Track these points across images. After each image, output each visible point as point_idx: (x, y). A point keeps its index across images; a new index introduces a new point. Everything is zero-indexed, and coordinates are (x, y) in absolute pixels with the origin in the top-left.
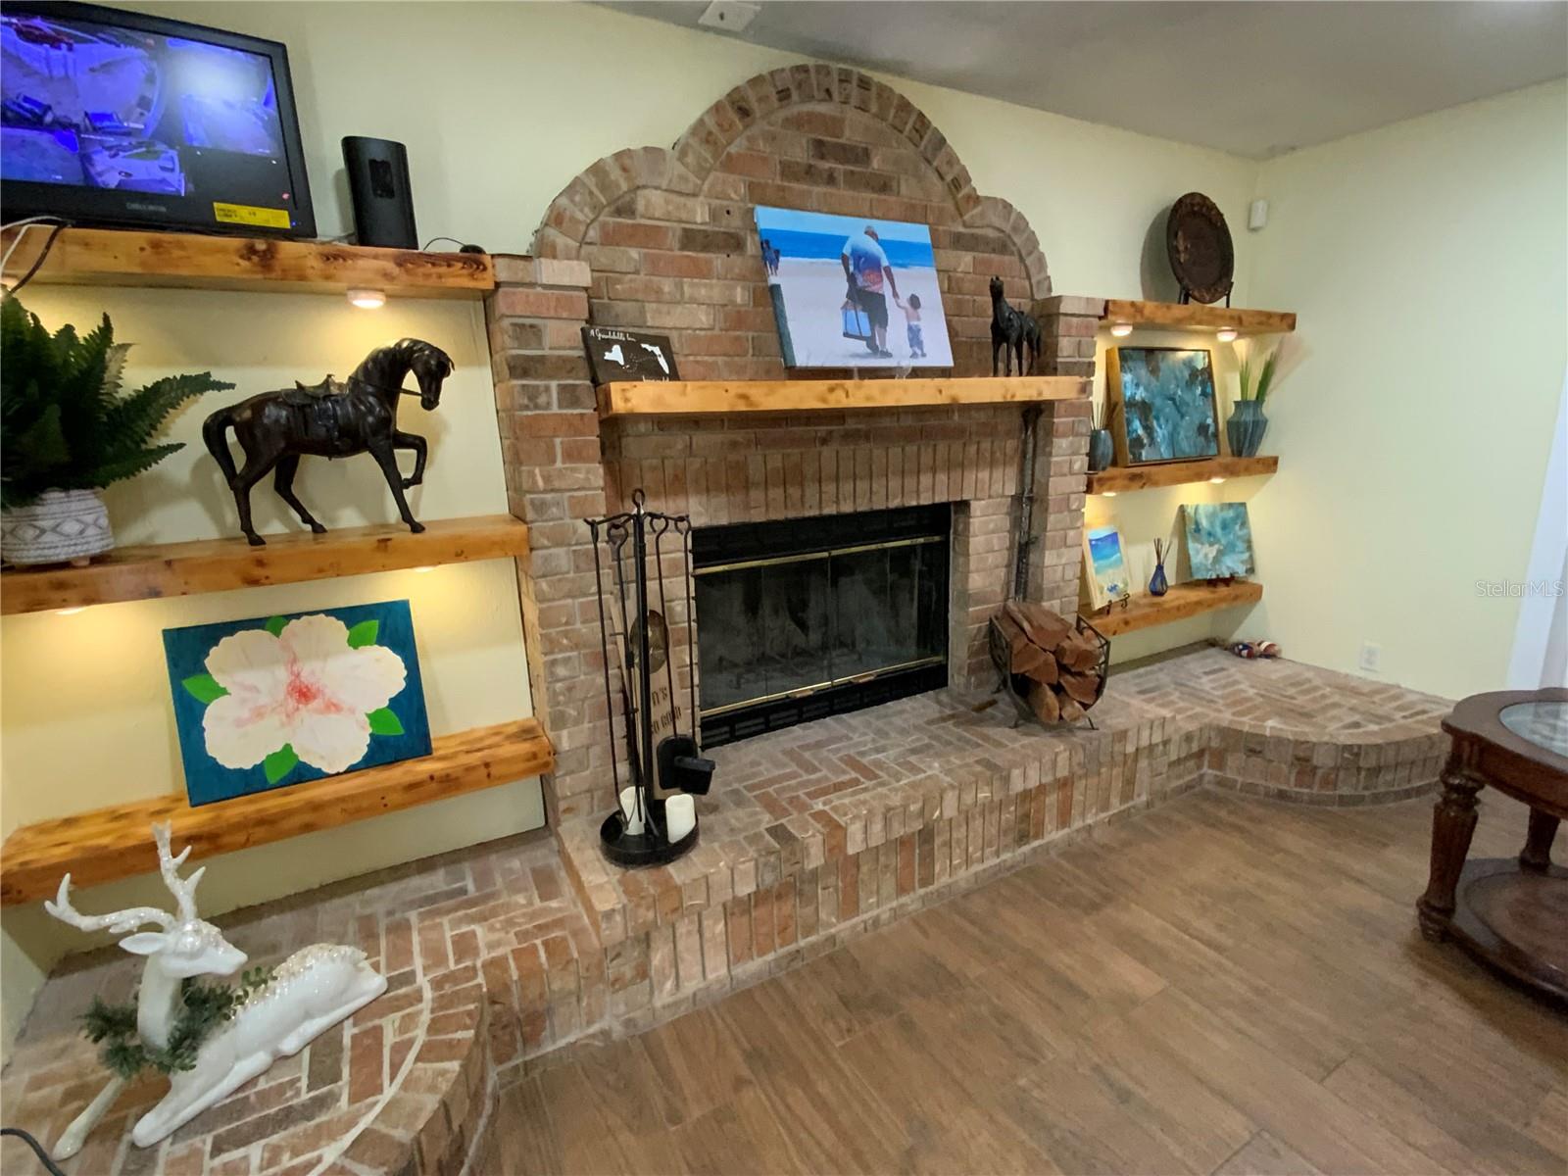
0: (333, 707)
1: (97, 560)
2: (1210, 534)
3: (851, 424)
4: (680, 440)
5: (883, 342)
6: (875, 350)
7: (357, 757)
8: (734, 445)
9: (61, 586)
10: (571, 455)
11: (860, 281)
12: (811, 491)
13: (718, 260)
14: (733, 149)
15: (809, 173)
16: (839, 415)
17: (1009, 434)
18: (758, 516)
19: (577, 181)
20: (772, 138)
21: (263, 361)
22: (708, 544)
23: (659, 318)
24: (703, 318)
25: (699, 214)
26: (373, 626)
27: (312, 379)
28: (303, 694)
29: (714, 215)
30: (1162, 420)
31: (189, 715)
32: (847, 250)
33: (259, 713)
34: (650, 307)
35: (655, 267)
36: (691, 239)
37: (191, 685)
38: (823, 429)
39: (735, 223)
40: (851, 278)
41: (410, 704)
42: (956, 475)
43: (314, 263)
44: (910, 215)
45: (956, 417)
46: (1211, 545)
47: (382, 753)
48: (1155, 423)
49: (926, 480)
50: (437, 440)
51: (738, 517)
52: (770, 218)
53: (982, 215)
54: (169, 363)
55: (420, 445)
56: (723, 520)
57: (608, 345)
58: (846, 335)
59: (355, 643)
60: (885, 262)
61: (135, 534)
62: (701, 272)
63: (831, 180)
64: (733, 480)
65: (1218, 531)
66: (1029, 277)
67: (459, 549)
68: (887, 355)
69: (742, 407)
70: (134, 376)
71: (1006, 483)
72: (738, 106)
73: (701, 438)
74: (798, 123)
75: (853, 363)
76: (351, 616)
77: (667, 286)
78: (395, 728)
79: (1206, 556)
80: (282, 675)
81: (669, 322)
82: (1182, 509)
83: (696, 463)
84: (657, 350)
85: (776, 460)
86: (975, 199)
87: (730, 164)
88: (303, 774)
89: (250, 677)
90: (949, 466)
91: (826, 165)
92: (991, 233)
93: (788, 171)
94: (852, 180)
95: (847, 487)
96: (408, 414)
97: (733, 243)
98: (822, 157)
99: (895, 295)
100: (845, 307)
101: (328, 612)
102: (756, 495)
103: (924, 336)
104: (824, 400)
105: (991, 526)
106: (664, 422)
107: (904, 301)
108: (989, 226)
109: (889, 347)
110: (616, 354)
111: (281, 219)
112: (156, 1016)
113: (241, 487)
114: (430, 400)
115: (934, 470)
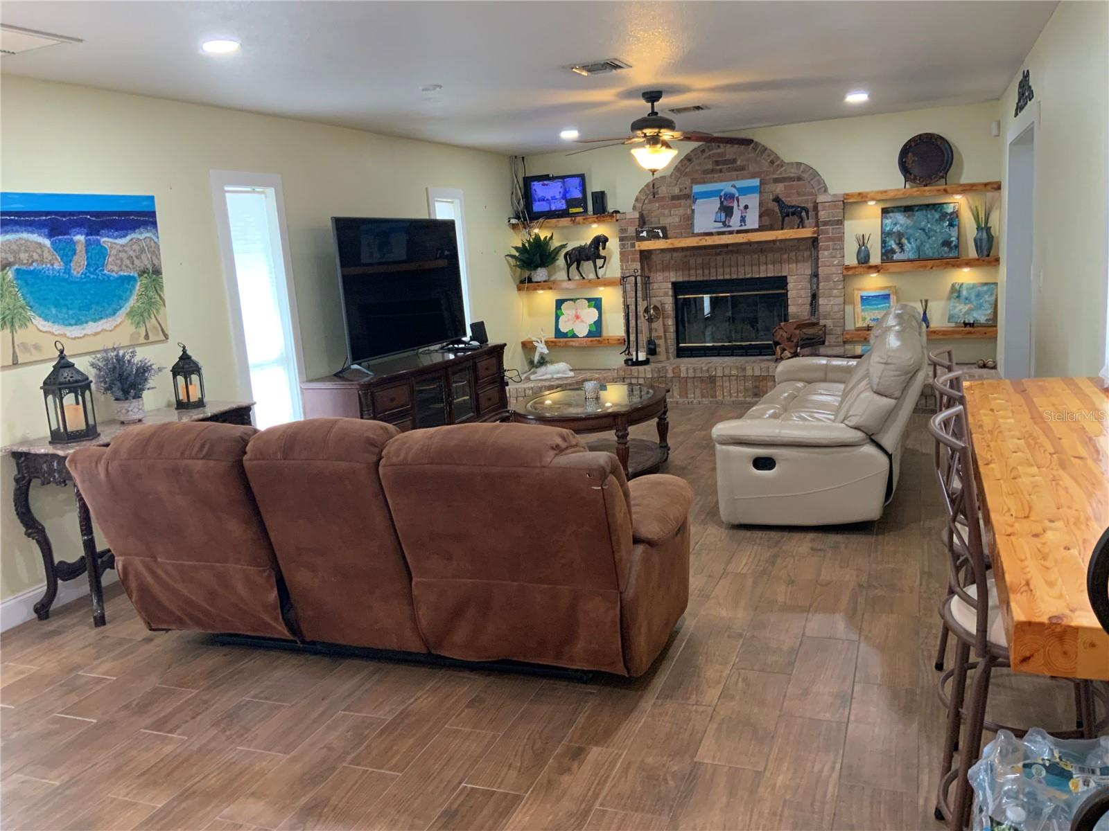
0: (582, 321)
1: (544, 281)
2: (966, 299)
3: (730, 248)
4: (668, 256)
5: (729, 222)
6: (725, 225)
7: (585, 335)
8: (686, 256)
9: (538, 286)
10: (633, 260)
11: (725, 203)
12: (713, 271)
13: (683, 202)
14: (687, 170)
15: (713, 171)
16: (727, 246)
17: (806, 250)
18: (693, 279)
19: (643, 189)
20: (700, 164)
21: (578, 239)
22: (677, 287)
23: (665, 221)
24: (677, 219)
25: (677, 191)
26: (593, 303)
27: (583, 244)
28: (577, 317)
29: (681, 190)
30: (912, 240)
31: (557, 318)
32: (722, 194)
33: (569, 320)
34: (661, 218)
35: (663, 207)
36: (674, 198)
37: (558, 312)
38: (718, 251)
39: (687, 192)
40: (722, 203)
41: (598, 323)
42: (778, 266)
43: (581, 221)
44: (753, 176)
45: (778, 243)
46: (965, 304)
47: (590, 334)
48: (906, 241)
49: (763, 268)
50: (610, 257)
51: (686, 279)
52: (697, 188)
53: (785, 170)
54: (562, 241)
55: (605, 258)
56: (681, 279)
57: (642, 232)
58: (715, 221)
59: (589, 307)
60: (737, 195)
61: (552, 279)
62: (676, 206)
63: (721, 171)
64: (685, 267)
65: (973, 297)
66: (813, 188)
67: (608, 283)
68: (729, 226)
69: (671, 247)
70: (556, 243)
71: (806, 270)
72: (688, 159)
73: (675, 255)
74: (709, 157)
75: (714, 230)
76: (589, 300)
77: (666, 212)
78: (594, 329)
79: (960, 310)
80: (574, 312)
81: (666, 222)
82: (953, 285)
83: (672, 262)
84: (659, 231)
85: (699, 261)
86: (782, 164)
87: (686, 175)
88: (575, 336)
89: (568, 312)
90: (774, 263)
91: (718, 167)
92: (792, 175)
93: (705, 172)
94: (729, 170)
95: (727, 270)
96: (602, 253)
97: (687, 197)
98: (718, 165)
99: (738, 206)
100: (717, 213)
101: (586, 299)
102: (693, 272)
103: (747, 219)
104: (697, 243)
105: (800, 287)
106: (662, 250)
107: (742, 207)
108: (793, 172)
109: (731, 224)
110: (644, 234)
111: (581, 210)
112: (536, 359)
113: (569, 266)
114: (604, 248)
115: (766, 264)
